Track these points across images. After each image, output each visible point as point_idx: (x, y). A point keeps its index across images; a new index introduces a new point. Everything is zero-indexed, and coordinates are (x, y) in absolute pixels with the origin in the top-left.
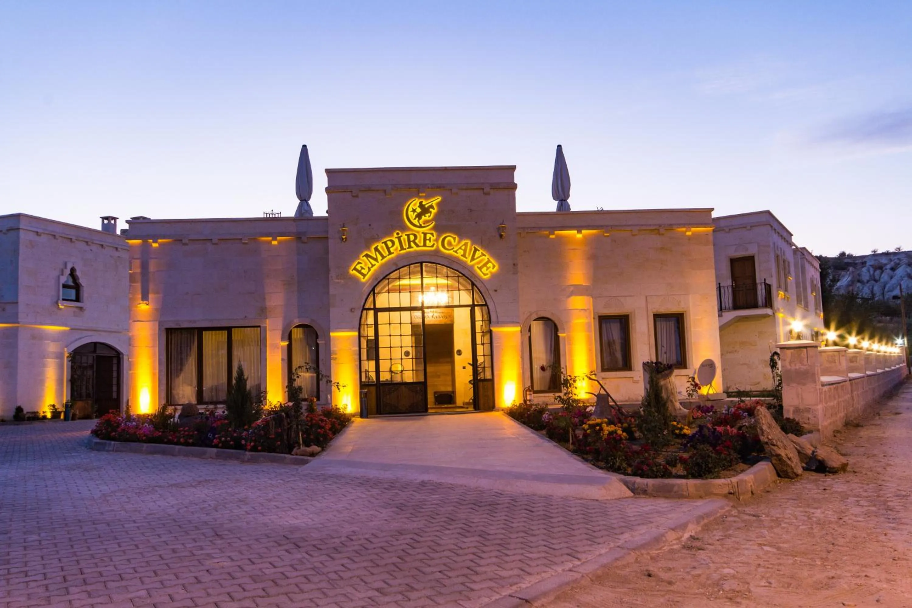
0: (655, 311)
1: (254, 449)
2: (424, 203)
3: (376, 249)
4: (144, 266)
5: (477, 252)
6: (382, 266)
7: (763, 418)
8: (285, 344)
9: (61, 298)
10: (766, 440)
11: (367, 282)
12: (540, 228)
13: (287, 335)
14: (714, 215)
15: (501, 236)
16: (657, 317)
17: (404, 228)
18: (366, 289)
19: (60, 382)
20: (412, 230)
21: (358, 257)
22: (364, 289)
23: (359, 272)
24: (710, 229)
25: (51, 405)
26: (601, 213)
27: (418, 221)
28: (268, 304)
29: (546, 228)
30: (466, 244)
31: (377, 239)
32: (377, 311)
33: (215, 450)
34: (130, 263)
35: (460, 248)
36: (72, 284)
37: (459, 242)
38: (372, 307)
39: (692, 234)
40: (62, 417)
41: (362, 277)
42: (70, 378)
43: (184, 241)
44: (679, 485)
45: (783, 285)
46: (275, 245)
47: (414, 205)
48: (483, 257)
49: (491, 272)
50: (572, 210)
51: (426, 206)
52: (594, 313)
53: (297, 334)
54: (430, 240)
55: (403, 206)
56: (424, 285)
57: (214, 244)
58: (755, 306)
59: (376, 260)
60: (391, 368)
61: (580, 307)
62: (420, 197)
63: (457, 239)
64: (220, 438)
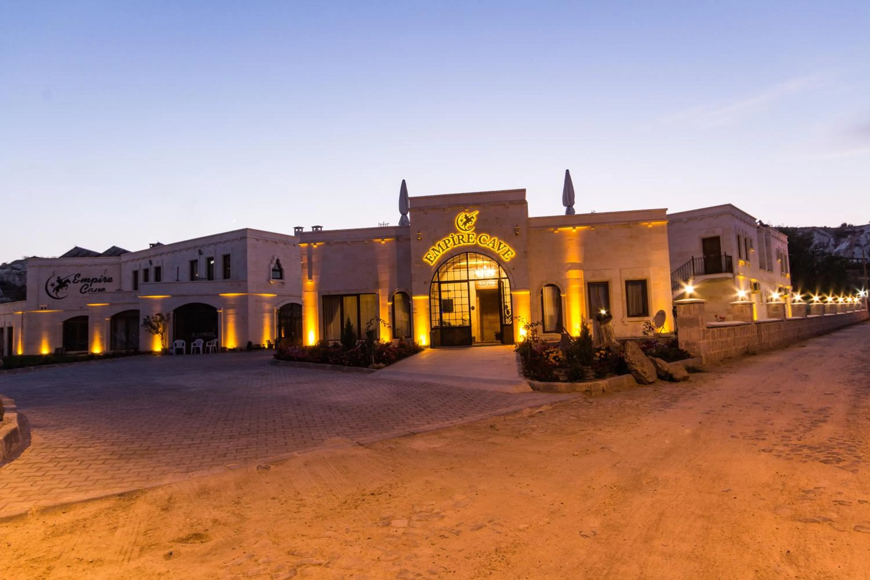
0: (626, 279)
1: (349, 365)
2: (467, 216)
3: (439, 245)
4: (310, 259)
5: (502, 245)
6: (443, 255)
7: (630, 348)
8: (390, 303)
9: (271, 277)
10: (628, 361)
11: (433, 266)
12: (548, 227)
13: (391, 299)
14: (668, 213)
15: (516, 234)
16: (628, 283)
17: (456, 232)
18: (433, 270)
19: (272, 327)
20: (461, 233)
21: (428, 251)
22: (433, 269)
23: (429, 259)
24: (665, 223)
25: (267, 341)
26: (593, 215)
27: (465, 227)
28: (380, 280)
29: (552, 226)
30: (494, 240)
31: (439, 239)
32: (440, 283)
33: (330, 365)
34: (302, 257)
35: (491, 243)
36: (278, 269)
37: (490, 238)
38: (437, 280)
39: (653, 226)
40: (274, 347)
41: (430, 262)
42: (278, 324)
43: (331, 244)
44: (557, 386)
45: (744, 256)
46: (383, 244)
47: (461, 217)
48: (506, 248)
49: (510, 257)
50: (576, 213)
51: (469, 217)
52: (585, 281)
53: (398, 297)
54: (472, 238)
55: (455, 218)
56: (469, 266)
57: (348, 244)
58: (719, 271)
59: (439, 252)
60: (462, 318)
61: (575, 277)
62: (465, 212)
63: (489, 237)
64: (333, 359)
